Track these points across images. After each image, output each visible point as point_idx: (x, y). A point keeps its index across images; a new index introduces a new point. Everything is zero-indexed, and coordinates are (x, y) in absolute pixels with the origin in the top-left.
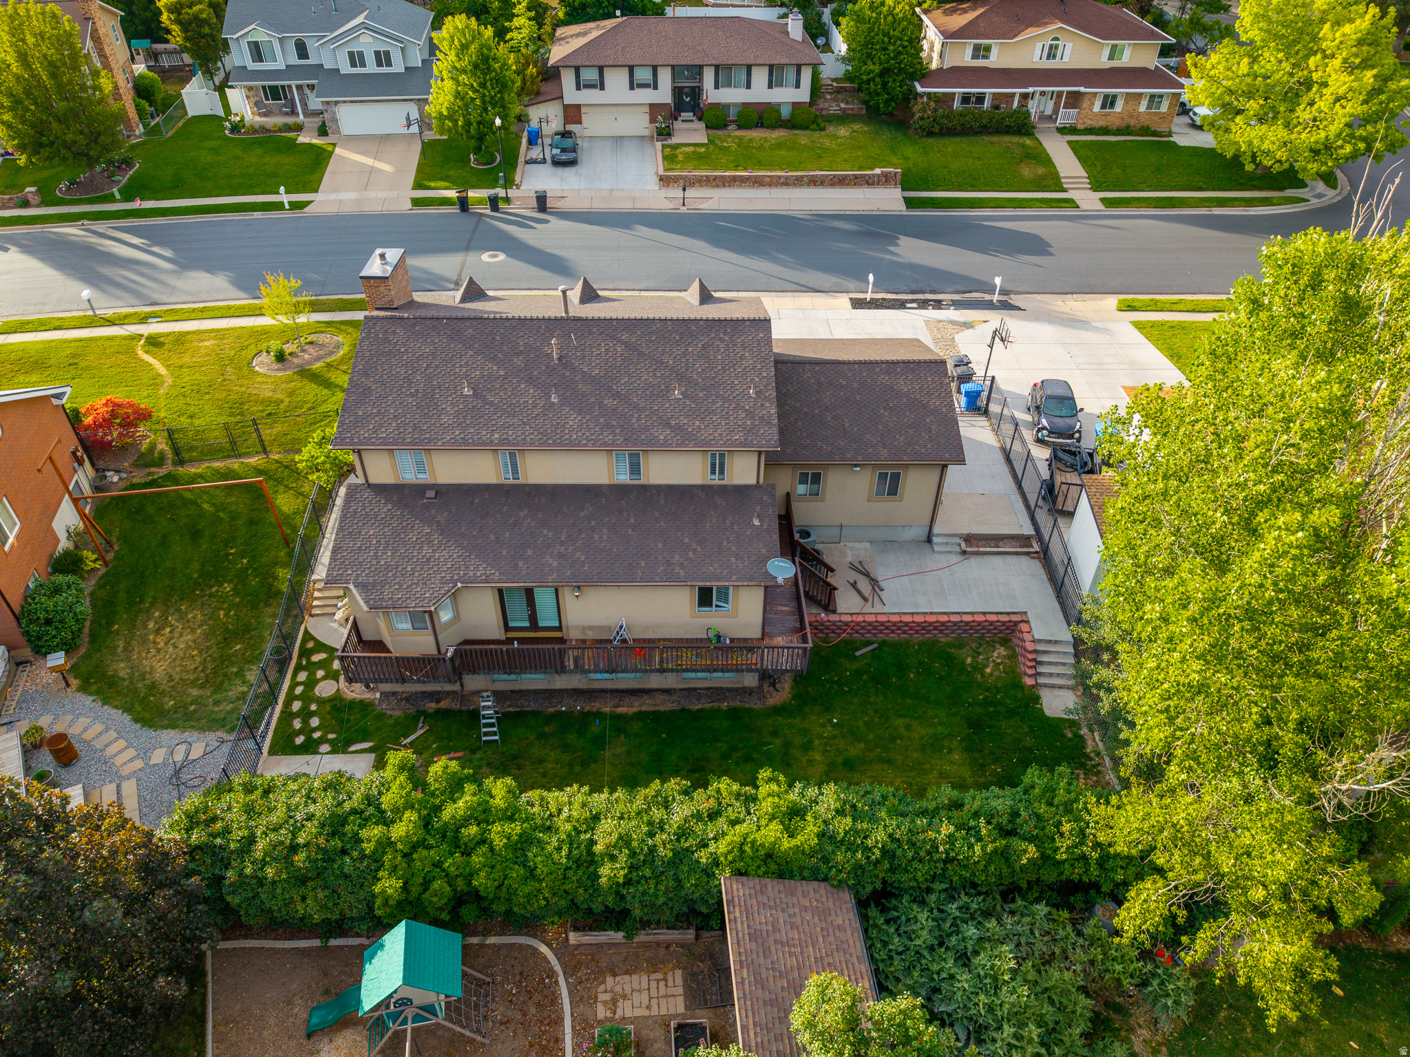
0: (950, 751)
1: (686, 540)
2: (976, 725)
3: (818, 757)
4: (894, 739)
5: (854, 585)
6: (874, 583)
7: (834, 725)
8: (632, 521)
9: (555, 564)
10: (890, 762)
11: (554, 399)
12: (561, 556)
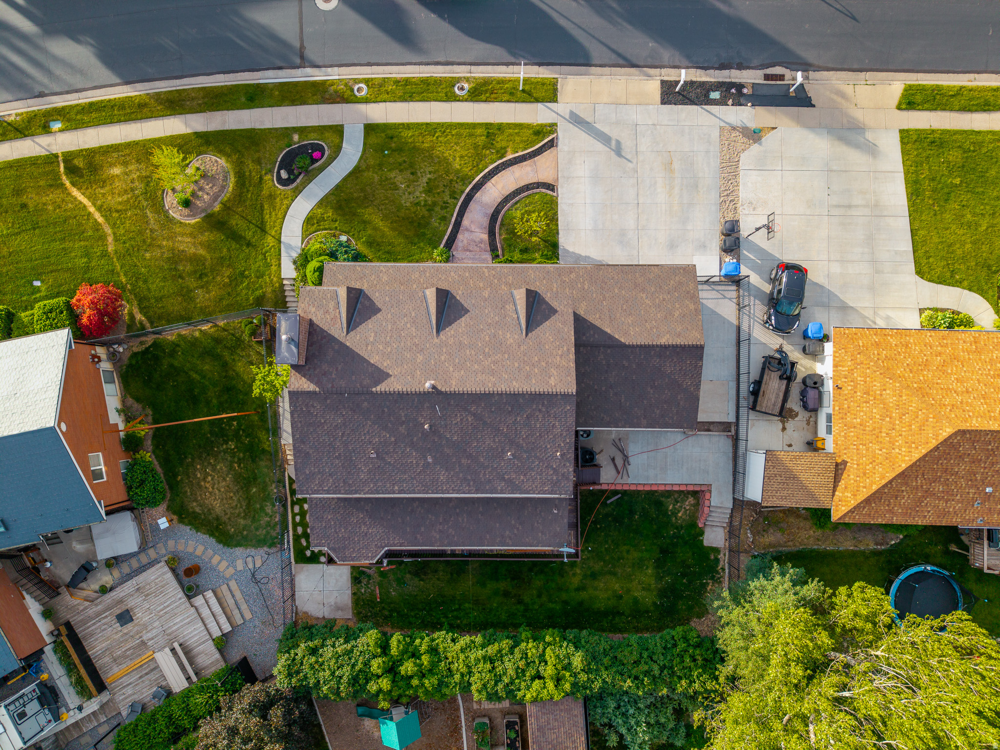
0: (647, 568)
1: (513, 522)
2: (664, 551)
3: (578, 571)
4: (619, 559)
5: (613, 460)
6: (626, 459)
7: (589, 551)
8: (481, 509)
9: (438, 537)
10: (614, 574)
11: (430, 460)
12: (440, 531)
